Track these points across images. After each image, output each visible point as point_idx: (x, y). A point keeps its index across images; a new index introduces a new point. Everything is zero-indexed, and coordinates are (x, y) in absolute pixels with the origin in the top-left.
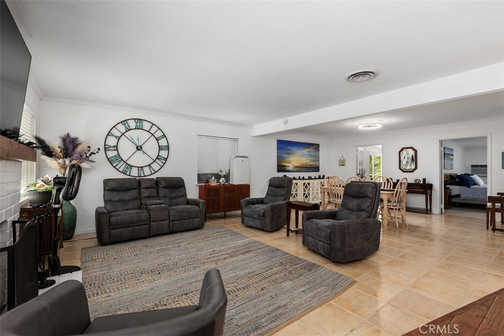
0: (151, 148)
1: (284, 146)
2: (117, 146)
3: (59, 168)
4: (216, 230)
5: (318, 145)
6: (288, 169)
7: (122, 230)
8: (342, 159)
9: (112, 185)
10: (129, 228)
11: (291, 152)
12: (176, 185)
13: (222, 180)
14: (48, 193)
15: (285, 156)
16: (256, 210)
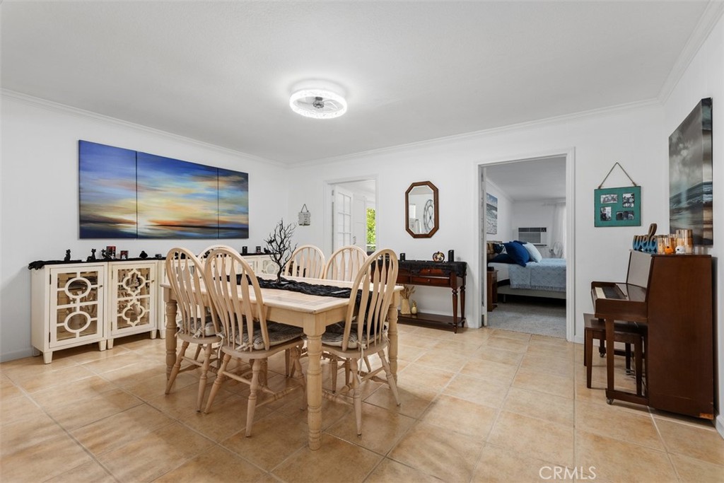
5: (245, 176)
6: (130, 229)
8: (305, 210)
11: (141, 182)
15: (115, 191)
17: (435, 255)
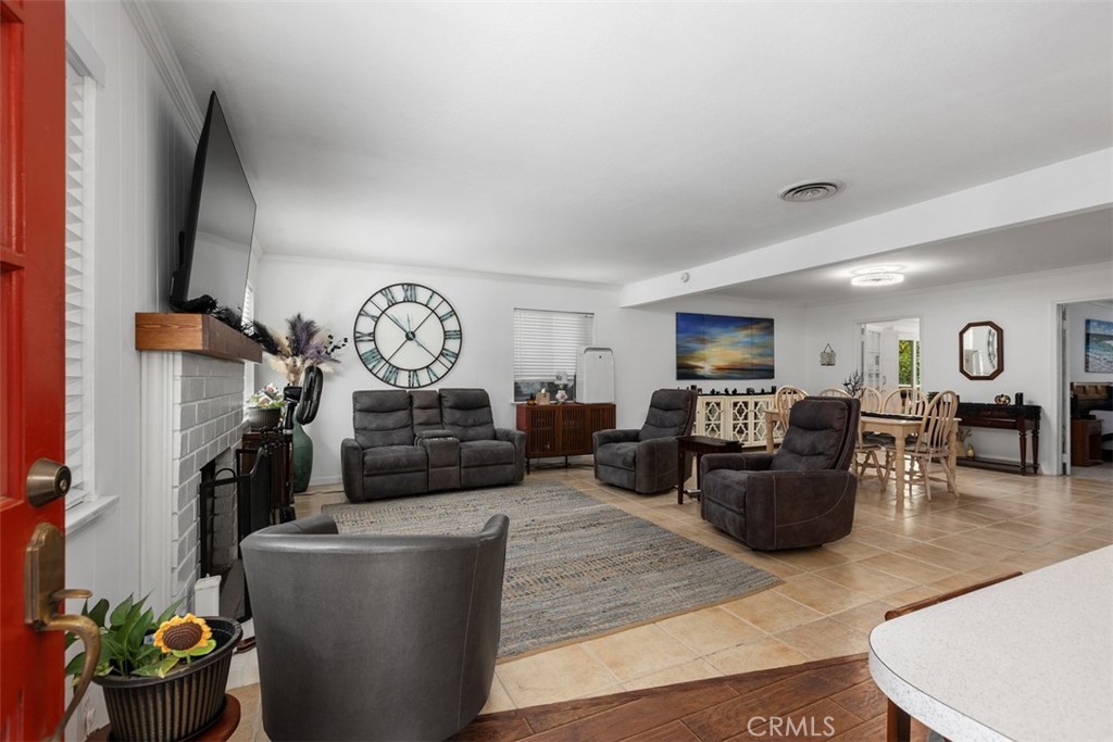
0: (431, 335)
1: (693, 324)
2: (374, 333)
3: (287, 372)
4: (544, 489)
5: (771, 321)
6: (700, 372)
7: (382, 478)
8: (828, 350)
9: (367, 403)
10: (394, 476)
11: (706, 337)
12: (474, 404)
13: (560, 394)
14: (274, 413)
15: (693, 345)
16: (622, 451)
17: (998, 398)
